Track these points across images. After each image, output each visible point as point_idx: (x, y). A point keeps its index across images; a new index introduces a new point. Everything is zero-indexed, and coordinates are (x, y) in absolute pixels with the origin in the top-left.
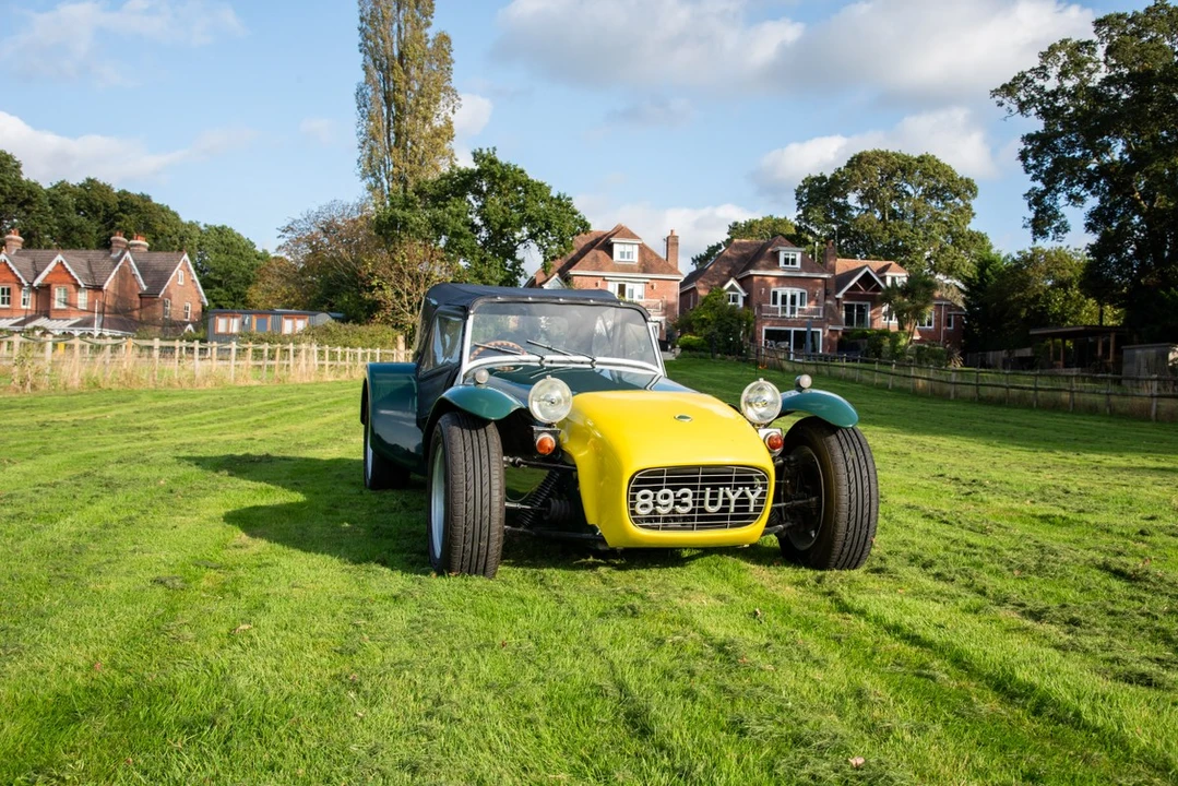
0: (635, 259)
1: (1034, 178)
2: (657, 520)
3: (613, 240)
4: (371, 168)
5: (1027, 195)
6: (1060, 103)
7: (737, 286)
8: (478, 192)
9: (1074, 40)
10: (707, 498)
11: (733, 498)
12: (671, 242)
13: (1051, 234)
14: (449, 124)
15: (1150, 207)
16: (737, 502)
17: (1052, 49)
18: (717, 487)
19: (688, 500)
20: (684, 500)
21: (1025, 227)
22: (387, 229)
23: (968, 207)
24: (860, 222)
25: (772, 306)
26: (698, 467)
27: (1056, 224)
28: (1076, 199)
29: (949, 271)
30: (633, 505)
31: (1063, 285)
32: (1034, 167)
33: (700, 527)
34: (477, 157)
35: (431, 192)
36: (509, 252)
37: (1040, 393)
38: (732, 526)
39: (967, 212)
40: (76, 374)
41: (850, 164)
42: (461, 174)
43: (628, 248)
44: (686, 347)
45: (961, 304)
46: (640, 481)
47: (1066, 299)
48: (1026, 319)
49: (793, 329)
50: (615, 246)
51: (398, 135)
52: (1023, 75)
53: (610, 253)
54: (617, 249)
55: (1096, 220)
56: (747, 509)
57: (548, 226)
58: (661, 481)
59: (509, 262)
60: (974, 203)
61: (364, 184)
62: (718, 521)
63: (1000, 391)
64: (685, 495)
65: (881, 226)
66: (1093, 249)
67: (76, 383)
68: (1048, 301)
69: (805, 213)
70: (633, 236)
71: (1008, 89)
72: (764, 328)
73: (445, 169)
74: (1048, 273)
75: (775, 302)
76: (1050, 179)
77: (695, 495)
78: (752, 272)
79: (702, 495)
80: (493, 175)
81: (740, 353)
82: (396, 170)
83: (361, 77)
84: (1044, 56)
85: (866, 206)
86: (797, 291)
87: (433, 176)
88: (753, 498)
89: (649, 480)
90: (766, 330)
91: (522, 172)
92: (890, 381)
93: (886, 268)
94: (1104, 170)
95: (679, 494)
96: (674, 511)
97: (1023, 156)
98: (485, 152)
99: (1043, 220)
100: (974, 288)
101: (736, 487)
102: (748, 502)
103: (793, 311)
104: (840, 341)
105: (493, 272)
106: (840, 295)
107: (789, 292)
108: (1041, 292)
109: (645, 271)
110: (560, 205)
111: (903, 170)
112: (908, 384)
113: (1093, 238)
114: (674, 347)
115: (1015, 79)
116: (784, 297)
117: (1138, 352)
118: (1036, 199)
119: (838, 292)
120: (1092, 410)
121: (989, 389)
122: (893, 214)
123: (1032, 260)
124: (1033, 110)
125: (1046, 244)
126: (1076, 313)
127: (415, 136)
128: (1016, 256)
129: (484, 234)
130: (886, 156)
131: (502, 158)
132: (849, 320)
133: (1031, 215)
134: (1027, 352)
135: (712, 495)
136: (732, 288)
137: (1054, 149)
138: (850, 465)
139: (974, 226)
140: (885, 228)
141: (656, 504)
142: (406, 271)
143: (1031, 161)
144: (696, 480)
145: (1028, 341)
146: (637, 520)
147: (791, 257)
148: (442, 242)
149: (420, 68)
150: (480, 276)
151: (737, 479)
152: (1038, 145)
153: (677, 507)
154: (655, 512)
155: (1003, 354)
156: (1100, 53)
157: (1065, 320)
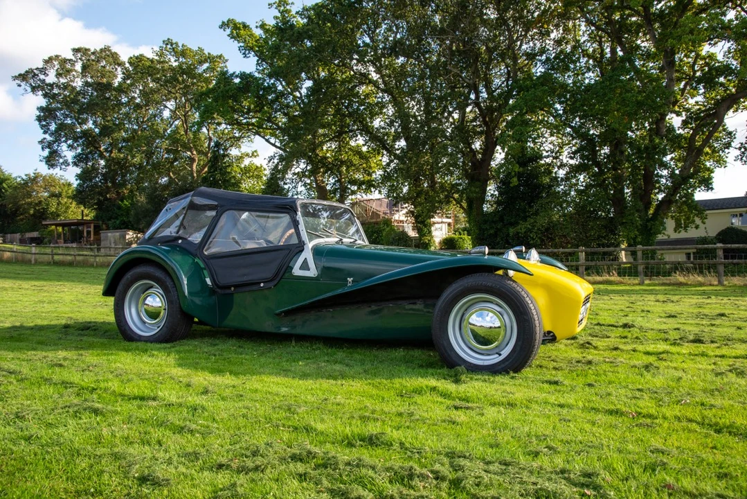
1: (45, 132)
5: (41, 142)
6: (55, 91)
9: (63, 57)
13: (59, 166)
15: (110, 156)
17: (51, 59)
21: (41, 161)
27: (61, 161)
28: (71, 147)
31: (56, 195)
32: (45, 126)
47: (58, 204)
48: (33, 215)
52: (32, 71)
66: (79, 177)
68: (48, 205)
71: (23, 77)
74: (46, 189)
84: (46, 62)
94: (86, 134)
97: (39, 119)
108: (42, 199)
113: (78, 170)
115: (27, 72)
117: (109, 234)
118: (47, 145)
121: (61, 257)
123: (34, 180)
124: (40, 93)
126: (65, 212)
128: (24, 177)
134: (35, 234)
137: (56, 118)
143: (43, 123)
145: (36, 228)
152: (46, 115)
155: (18, 236)
156: (78, 67)
157: (58, 216)
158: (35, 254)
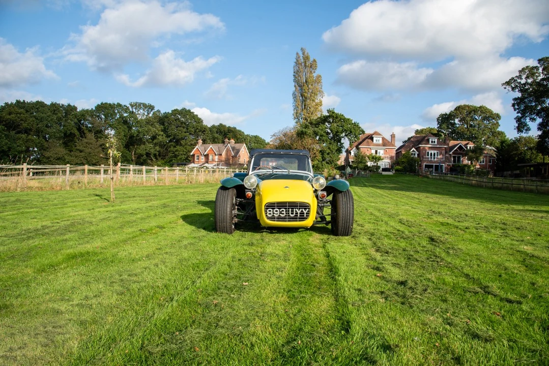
0: (381, 142)
1: (518, 113)
2: (275, 218)
3: (373, 136)
4: (297, 117)
5: (515, 118)
6: (527, 87)
7: (415, 150)
8: (329, 122)
9: (531, 66)
10: (290, 212)
11: (299, 212)
12: (393, 136)
13: (524, 131)
14: (321, 102)
16: (300, 213)
17: (523, 69)
18: (293, 209)
19: (284, 212)
20: (283, 212)
21: (515, 129)
22: (301, 134)
23: (498, 123)
24: (459, 129)
25: (427, 157)
26: (286, 202)
27: (526, 128)
28: (533, 120)
29: (491, 145)
30: (266, 213)
31: (531, 149)
32: (518, 109)
33: (289, 221)
34: (329, 111)
35: (314, 122)
36: (339, 141)
37: (514, 185)
38: (299, 221)
39: (498, 125)
40: (202, 179)
41: (456, 109)
42: (324, 117)
43: (378, 139)
44: (397, 170)
45: (495, 156)
46: (267, 206)
47: (531, 153)
48: (517, 160)
49: (434, 164)
50: (374, 138)
51: (305, 106)
52: (513, 78)
53: (373, 140)
54: (375, 139)
55: (541, 127)
56: (304, 216)
57: (351, 132)
58: (275, 206)
59: (339, 144)
60: (499, 121)
61: (295, 121)
62: (295, 219)
63: (500, 185)
64: (283, 211)
65: (467, 130)
66: (540, 136)
67: (202, 181)
68: (525, 155)
69: (440, 126)
70: (380, 135)
71: (508, 83)
72: (424, 164)
73: (319, 116)
74: (525, 145)
75: (428, 155)
76: (523, 113)
77: (286, 211)
78: (420, 146)
79: (289, 211)
80: (333, 117)
81: (415, 172)
82: (304, 116)
83: (294, 89)
84: (520, 72)
85: (461, 123)
86: (436, 152)
87: (315, 118)
88: (305, 212)
89: (271, 206)
90: (425, 165)
91: (343, 115)
92: (464, 181)
93: (467, 144)
94: (543, 109)
95: (281, 210)
96: (279, 216)
97: (513, 105)
98: (331, 110)
99: (521, 126)
100: (499, 150)
101: (300, 209)
102: (304, 213)
103: (434, 158)
104: (451, 168)
105: (334, 147)
106: (451, 153)
107: (433, 152)
108: (523, 151)
109: (384, 146)
110: (355, 125)
111: (474, 111)
112: (470, 182)
113: (540, 133)
114: (393, 170)
115: (510, 80)
116: (431, 154)
118: (518, 120)
119: (450, 152)
120: (531, 191)
121: (497, 184)
122: (471, 126)
123: (519, 140)
124: (517, 90)
125: (524, 135)
126: (535, 158)
127: (310, 106)
128: (514, 139)
129: (331, 135)
130: (468, 106)
131: (336, 111)
132: (454, 161)
133: (517, 125)
134: (518, 172)
135: (292, 211)
136: (413, 151)
137: (525, 103)
138: (344, 203)
139: (499, 129)
140: (468, 131)
141: (273, 213)
142: (306, 147)
143: (516, 107)
144: (286, 206)
145: (518, 168)
146: (268, 218)
147: (433, 140)
148: (318, 138)
149: (312, 85)
150: (329, 148)
151: (300, 206)
152: (518, 102)
153: (281, 214)
154: (273, 216)
155: (510, 172)
156: (540, 70)
157: (531, 161)
158: (485, 182)
